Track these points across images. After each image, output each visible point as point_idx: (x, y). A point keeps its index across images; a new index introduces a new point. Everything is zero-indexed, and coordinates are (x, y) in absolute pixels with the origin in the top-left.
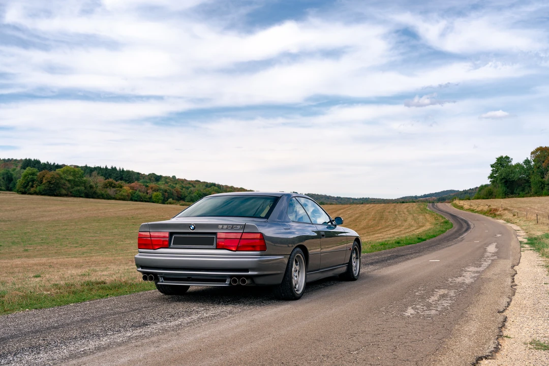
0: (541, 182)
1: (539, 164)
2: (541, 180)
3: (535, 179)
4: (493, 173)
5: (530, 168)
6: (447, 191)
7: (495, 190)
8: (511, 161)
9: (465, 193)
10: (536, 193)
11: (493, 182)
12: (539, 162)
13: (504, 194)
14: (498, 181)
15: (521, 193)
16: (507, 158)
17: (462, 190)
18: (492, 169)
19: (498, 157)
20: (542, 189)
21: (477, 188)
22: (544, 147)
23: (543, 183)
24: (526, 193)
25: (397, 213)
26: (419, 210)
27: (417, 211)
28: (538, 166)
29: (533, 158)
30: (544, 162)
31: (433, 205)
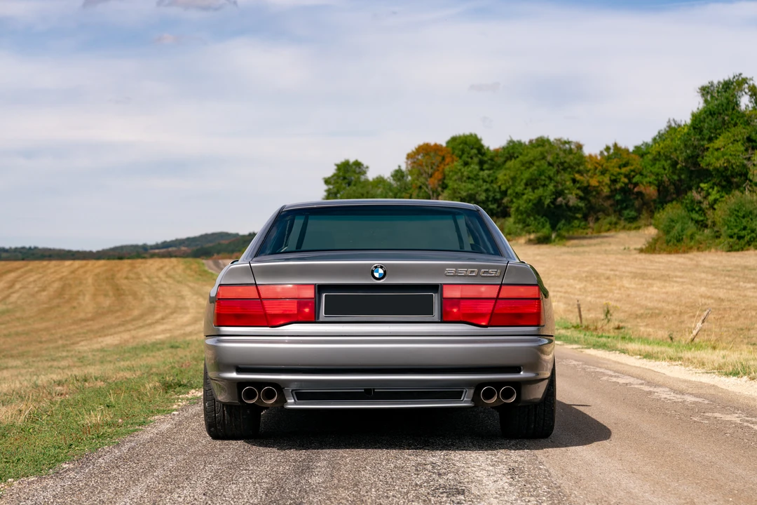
1: (422, 179)
5: (405, 188)
8: (365, 173)
12: (420, 174)
16: (358, 164)
18: (326, 187)
19: (339, 163)
22: (432, 144)
25: (146, 280)
26: (193, 273)
27: (190, 276)
28: (419, 184)
29: (409, 167)
30: (431, 176)
31: (216, 263)
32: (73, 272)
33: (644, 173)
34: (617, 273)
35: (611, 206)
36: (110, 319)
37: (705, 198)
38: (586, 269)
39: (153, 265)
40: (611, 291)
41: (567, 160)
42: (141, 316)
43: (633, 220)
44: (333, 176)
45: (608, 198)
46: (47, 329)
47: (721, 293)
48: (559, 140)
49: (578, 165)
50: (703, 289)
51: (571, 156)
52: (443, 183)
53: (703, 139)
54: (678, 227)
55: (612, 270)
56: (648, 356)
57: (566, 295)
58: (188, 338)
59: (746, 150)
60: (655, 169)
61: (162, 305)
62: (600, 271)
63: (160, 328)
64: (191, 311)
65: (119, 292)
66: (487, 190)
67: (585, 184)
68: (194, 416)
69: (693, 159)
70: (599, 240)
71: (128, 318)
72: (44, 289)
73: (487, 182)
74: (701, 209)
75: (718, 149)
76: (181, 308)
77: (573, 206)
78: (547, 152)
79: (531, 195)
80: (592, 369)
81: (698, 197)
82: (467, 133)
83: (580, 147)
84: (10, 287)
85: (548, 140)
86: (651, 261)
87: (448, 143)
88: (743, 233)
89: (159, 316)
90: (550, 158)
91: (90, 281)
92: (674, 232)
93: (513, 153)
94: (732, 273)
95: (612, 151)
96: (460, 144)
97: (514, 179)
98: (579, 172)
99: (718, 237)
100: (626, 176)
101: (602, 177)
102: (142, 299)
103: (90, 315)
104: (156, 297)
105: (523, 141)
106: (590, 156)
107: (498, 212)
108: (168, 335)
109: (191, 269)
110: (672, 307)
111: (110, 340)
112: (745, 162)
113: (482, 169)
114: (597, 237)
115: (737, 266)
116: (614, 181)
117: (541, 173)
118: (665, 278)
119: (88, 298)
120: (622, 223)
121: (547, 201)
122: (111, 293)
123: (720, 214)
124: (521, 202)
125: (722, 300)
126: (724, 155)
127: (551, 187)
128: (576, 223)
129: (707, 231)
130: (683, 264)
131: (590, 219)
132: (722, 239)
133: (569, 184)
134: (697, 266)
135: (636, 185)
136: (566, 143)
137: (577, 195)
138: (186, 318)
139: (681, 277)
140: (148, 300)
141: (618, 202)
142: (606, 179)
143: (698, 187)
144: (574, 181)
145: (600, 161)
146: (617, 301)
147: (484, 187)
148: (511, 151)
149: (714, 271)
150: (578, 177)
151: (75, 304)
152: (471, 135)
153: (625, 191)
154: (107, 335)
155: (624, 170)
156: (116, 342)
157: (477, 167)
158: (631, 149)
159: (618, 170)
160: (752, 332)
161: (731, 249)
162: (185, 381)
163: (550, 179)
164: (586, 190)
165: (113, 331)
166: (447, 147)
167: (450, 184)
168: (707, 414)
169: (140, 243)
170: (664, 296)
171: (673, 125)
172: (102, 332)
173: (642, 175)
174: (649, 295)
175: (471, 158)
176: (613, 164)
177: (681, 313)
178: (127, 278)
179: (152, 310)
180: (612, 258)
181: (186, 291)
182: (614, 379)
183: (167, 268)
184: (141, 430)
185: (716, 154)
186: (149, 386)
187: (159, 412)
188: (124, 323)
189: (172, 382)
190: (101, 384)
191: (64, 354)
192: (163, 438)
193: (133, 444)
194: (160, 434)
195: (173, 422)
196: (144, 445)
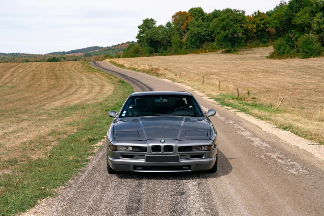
0: (180, 42)
1: (179, 26)
2: (180, 40)
3: (175, 39)
4: (140, 33)
5: (171, 30)
6: (92, 47)
7: (141, 49)
8: (155, 23)
9: (109, 50)
10: (176, 52)
11: (139, 42)
12: (178, 24)
13: (149, 53)
14: (144, 41)
15: (163, 51)
16: (152, 20)
17: (106, 47)
18: (139, 30)
19: (144, 19)
20: (181, 48)
21: (119, 45)
22: (183, 11)
23: (181, 43)
24: (168, 52)
25: (67, 71)
26: (85, 68)
27: (84, 69)
28: (177, 28)
29: (173, 21)
30: (182, 25)
31: (95, 63)
32: (37, 68)
33: (270, 22)
34: (256, 69)
35: (257, 37)
36: (55, 91)
37: (294, 36)
38: (244, 68)
39: (70, 63)
40: (253, 79)
41: (238, 18)
42: (67, 89)
43: (265, 42)
44: (141, 25)
45: (255, 33)
46: (31, 97)
47: (296, 81)
48: (235, 10)
49: (243, 20)
50: (289, 79)
51: (240, 17)
52: (187, 28)
53: (293, 12)
54: (283, 48)
55: (254, 68)
56: (259, 117)
57: (235, 81)
59: (311, 16)
60: (274, 22)
61: (74, 84)
62: (250, 69)
63: (76, 96)
64: (86, 87)
65: (57, 78)
66: (205, 31)
67: (246, 28)
68: (103, 157)
69: (290, 20)
70: (251, 52)
71: (62, 91)
72: (26, 76)
73: (205, 27)
74: (292, 40)
75: (298, 17)
76: (82, 85)
77: (241, 38)
78: (230, 15)
79: (223, 33)
80: (237, 126)
81: (291, 36)
82: (197, 7)
83: (244, 12)
84: (13, 75)
85: (231, 9)
86: (271, 64)
87: (189, 11)
88: (308, 51)
89: (74, 89)
90: (231, 18)
91: (44, 72)
92: (281, 50)
93: (216, 15)
94: (302, 70)
95: (257, 14)
96: (194, 11)
97: (216, 27)
98: (243, 23)
99: (299, 52)
100: (263, 24)
101: (253, 25)
102: (66, 81)
103: (46, 89)
104: (72, 80)
105: (220, 10)
106: (248, 16)
107: (210, 40)
108: (80, 101)
109: (85, 66)
110: (275, 88)
111: (58, 103)
112: (310, 22)
113: (203, 22)
114: (250, 50)
115: (305, 66)
116: (258, 27)
117: (227, 24)
118: (275, 73)
119: (44, 80)
120: (261, 44)
121: (230, 36)
122: (53, 78)
123: (300, 43)
124: (219, 36)
125: (295, 84)
126: (301, 19)
127: (232, 30)
128: (242, 44)
129: (294, 50)
130: (283, 65)
131: (248, 42)
132: (300, 53)
133: (239, 28)
134: (289, 66)
135: (267, 28)
136: (238, 11)
137: (242, 32)
138: (85, 91)
139: (281, 72)
140: (69, 81)
141: (259, 35)
142: (255, 26)
143: (291, 31)
144: (241, 27)
145: (252, 18)
146: (254, 84)
147: (205, 29)
148: (215, 14)
149: (295, 69)
150: (243, 25)
151: (40, 83)
152: (199, 8)
153: (263, 30)
154: (55, 101)
155: (262, 22)
156: (60, 105)
157: (201, 21)
158: (265, 13)
159: (259, 22)
160: (304, 101)
161: (304, 57)
163: (231, 26)
164: (246, 30)
165: (58, 98)
166: (189, 13)
167: (190, 28)
168: (266, 154)
169: (62, 51)
170: (273, 82)
171: (283, 2)
172: (53, 98)
173: (269, 24)
174: (267, 81)
175: (199, 17)
176: (257, 19)
177: (278, 91)
178: (59, 70)
179: (71, 86)
180: (255, 62)
181: (84, 77)
182: (243, 133)
183: (75, 66)
184: (88, 164)
185: (298, 18)
186: (83, 139)
187: (91, 154)
188: (61, 93)
189: (91, 138)
190: (65, 136)
191: (42, 111)
192: (96, 169)
193: (87, 172)
194: (94, 166)
195: (97, 160)
196: (91, 172)
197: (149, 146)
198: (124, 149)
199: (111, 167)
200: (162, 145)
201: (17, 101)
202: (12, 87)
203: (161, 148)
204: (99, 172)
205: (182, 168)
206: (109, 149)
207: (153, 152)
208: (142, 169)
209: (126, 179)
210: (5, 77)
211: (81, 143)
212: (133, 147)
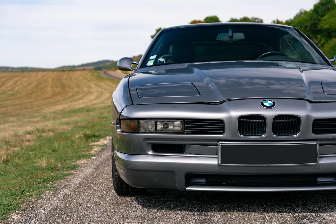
6: (103, 61)
18: (152, 39)
19: (157, 29)
25: (74, 80)
26: (95, 77)
31: (105, 73)
32: (43, 77)
36: (59, 98)
37: (319, 42)
39: (78, 74)
42: (73, 96)
44: (155, 35)
46: (30, 103)
48: (253, 18)
53: (319, 16)
58: (95, 106)
61: (82, 91)
63: (81, 101)
64: (95, 93)
65: (63, 86)
69: (314, 25)
71: (67, 97)
72: (30, 84)
75: (325, 20)
76: (90, 92)
81: (316, 42)
83: (262, 21)
84: (15, 84)
85: (248, 18)
87: (205, 19)
89: (80, 96)
91: (50, 81)
95: (276, 22)
96: (210, 20)
102: (73, 89)
103: (50, 96)
104: (79, 88)
105: (237, 19)
108: (85, 105)
109: (94, 75)
111: (59, 108)
119: (49, 88)
122: (59, 86)
126: (328, 23)
136: (256, 19)
138: (93, 97)
140: (76, 89)
143: (316, 37)
151: (43, 91)
156: (62, 108)
158: (284, 21)
162: (97, 134)
169: (72, 65)
171: (303, 11)
172: (55, 103)
178: (66, 79)
179: (77, 93)
181: (92, 85)
183: (83, 75)
184: (73, 174)
185: (325, 22)
186: (77, 136)
187: (84, 157)
188: (65, 100)
189: (90, 134)
190: (51, 134)
191: (37, 114)
192: (88, 183)
193: (67, 190)
194: (86, 178)
195: (93, 166)
196: (75, 192)
197: (230, 118)
198: (159, 128)
199: (123, 178)
200: (269, 114)
201: (11, 106)
202: (12, 95)
203: (265, 124)
204: (95, 191)
205: (316, 180)
206: (118, 130)
207: (242, 134)
208: (207, 184)
209: (161, 209)
210: (6, 86)
211: (72, 142)
212: (184, 121)
